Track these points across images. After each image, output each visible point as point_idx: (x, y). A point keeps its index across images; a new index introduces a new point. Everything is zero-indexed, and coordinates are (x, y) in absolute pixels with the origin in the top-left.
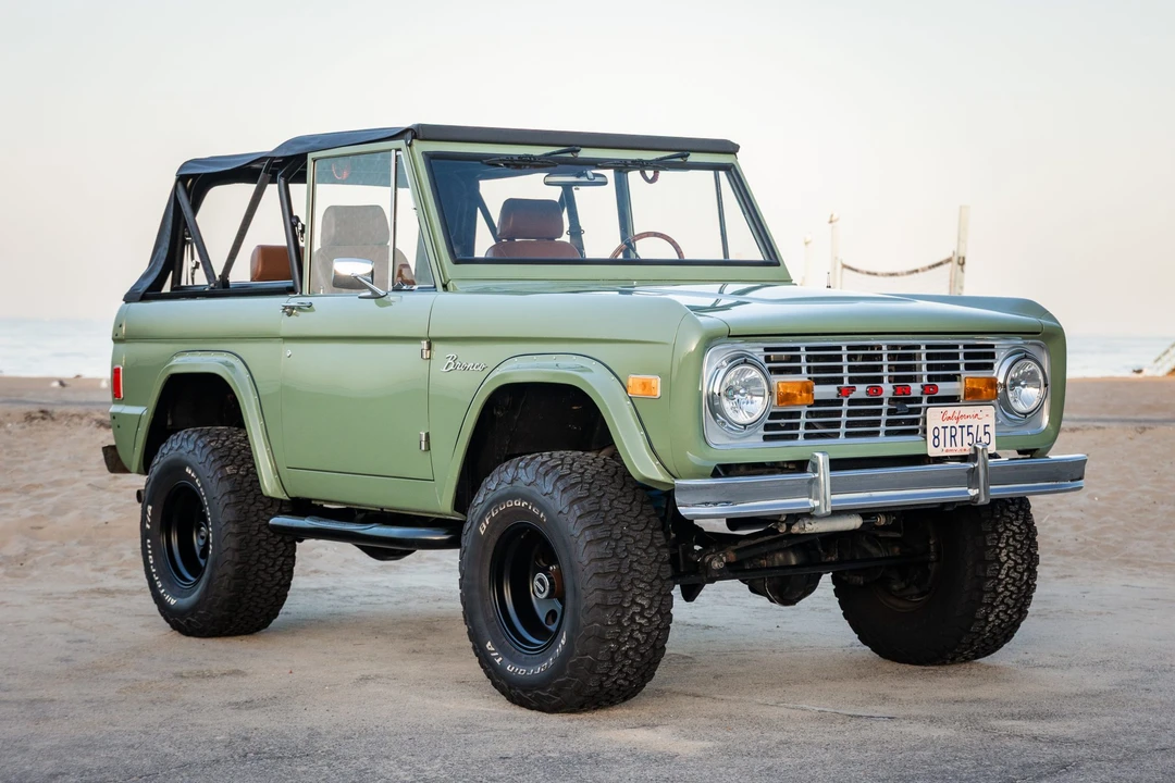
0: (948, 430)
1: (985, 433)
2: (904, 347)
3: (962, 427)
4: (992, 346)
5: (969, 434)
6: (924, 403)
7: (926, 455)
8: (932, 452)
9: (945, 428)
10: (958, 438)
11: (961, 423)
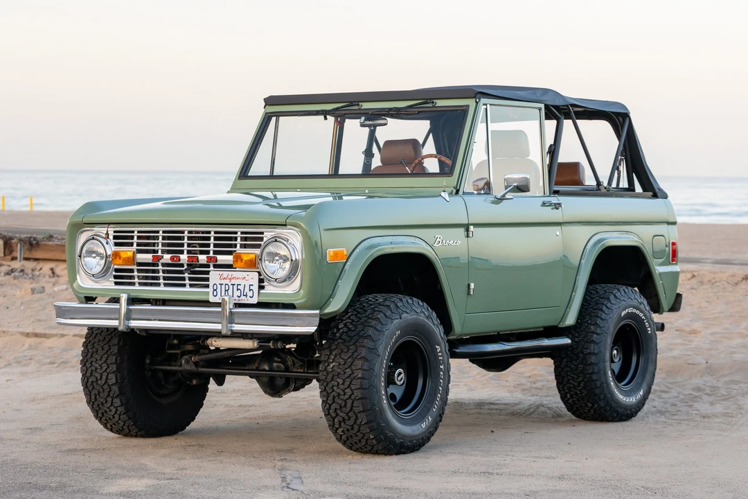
0: (223, 286)
1: (250, 290)
2: (203, 233)
3: (233, 285)
4: (262, 233)
5: (238, 290)
6: (212, 268)
7: (208, 302)
8: (212, 299)
9: (221, 284)
10: (230, 292)
11: (233, 282)
